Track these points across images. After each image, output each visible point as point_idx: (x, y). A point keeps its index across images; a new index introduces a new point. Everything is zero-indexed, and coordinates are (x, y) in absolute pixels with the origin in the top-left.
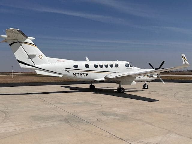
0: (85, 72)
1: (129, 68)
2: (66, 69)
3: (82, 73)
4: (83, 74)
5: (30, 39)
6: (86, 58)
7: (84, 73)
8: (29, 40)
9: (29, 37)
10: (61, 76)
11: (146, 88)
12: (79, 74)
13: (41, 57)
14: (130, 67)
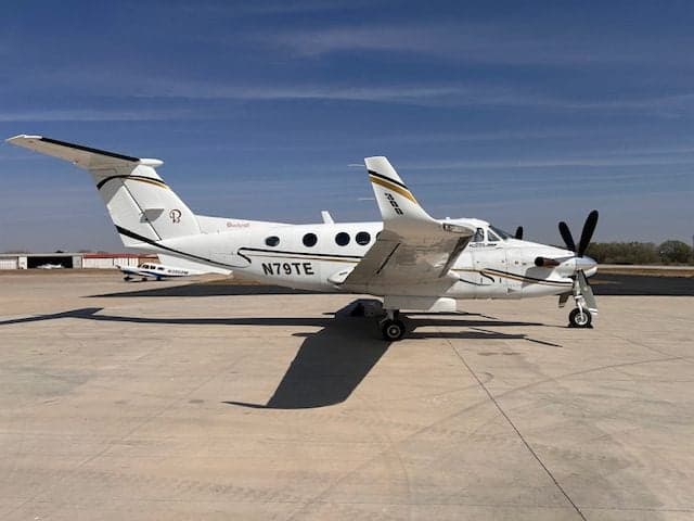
0: (302, 261)
1: (484, 245)
2: (241, 252)
3: (290, 262)
4: (293, 268)
5: (150, 165)
6: (323, 213)
7: (297, 265)
8: (146, 167)
9: (143, 161)
10: (227, 272)
11: (581, 323)
12: (282, 266)
13: (177, 214)
14: (486, 241)
